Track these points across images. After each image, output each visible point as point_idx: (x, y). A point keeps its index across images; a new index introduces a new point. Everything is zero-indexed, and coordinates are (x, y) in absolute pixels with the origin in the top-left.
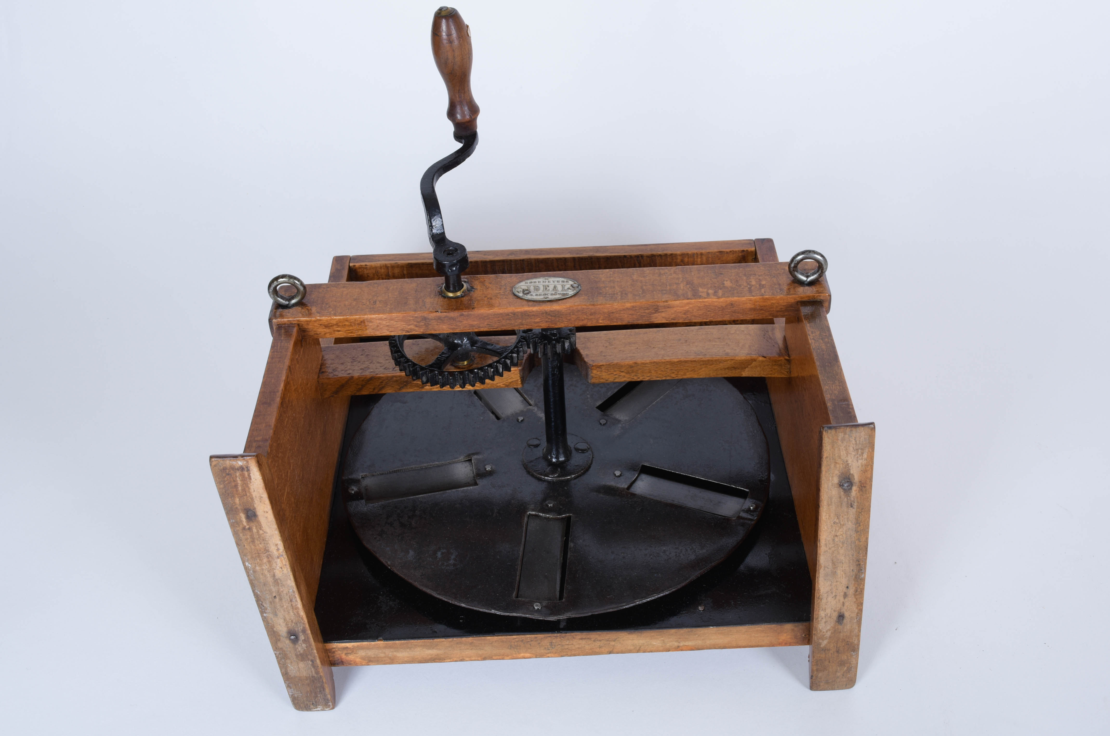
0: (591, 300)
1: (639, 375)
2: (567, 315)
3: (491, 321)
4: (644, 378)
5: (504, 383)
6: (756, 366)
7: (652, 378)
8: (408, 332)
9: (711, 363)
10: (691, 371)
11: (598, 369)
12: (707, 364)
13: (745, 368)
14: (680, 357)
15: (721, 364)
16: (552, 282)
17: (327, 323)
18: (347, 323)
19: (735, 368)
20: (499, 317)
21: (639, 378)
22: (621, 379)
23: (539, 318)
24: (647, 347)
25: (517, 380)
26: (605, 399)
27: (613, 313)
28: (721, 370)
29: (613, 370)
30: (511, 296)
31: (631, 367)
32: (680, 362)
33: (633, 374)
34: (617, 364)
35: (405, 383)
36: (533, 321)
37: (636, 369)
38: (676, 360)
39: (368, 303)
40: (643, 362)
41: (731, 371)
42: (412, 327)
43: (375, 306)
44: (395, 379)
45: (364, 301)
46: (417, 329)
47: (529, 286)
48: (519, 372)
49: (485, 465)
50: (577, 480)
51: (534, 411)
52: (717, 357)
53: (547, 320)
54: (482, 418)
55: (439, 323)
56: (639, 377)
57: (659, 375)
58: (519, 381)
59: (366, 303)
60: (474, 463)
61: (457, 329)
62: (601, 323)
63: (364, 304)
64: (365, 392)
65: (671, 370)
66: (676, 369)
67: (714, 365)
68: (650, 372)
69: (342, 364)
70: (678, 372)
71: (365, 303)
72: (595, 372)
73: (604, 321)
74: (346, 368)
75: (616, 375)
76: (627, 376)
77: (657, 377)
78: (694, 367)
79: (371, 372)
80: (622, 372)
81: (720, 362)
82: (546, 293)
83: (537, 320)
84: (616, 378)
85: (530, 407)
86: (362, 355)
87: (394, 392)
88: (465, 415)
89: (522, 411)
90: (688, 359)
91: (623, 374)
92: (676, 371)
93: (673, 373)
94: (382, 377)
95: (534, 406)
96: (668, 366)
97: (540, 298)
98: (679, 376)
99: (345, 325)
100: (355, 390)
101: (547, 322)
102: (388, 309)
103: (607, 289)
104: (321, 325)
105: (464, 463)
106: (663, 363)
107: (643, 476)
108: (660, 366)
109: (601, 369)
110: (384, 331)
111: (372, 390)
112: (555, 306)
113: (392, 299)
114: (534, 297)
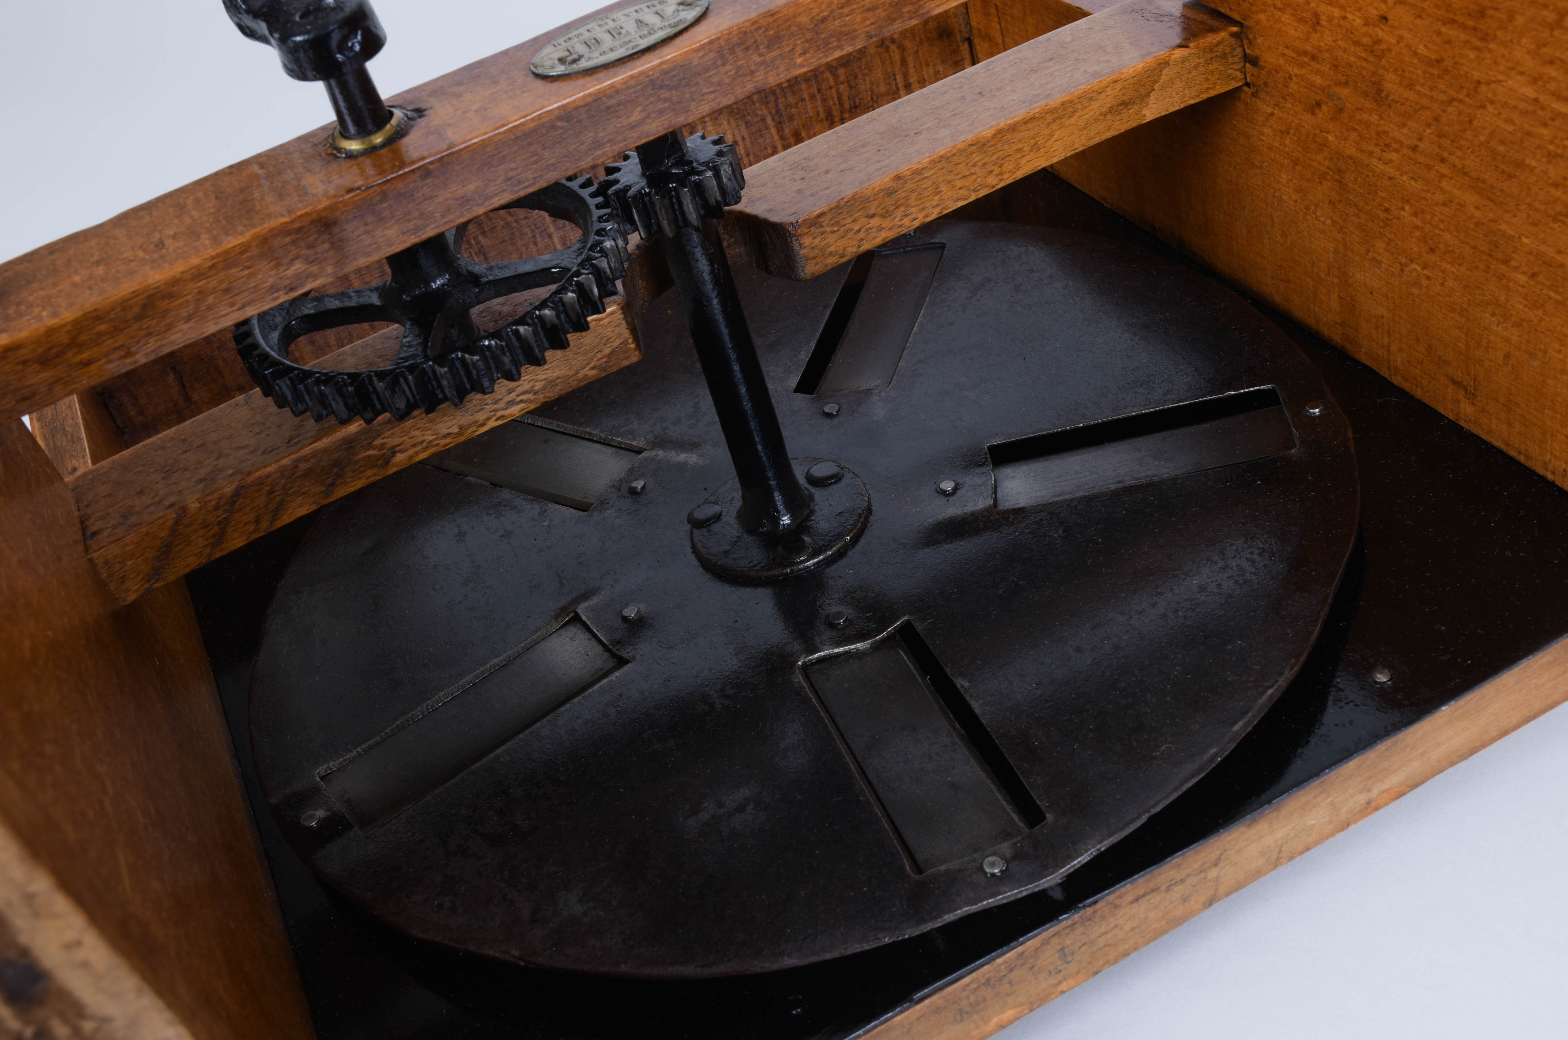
0: (755, 6)
1: (913, 210)
2: (707, 70)
3: (513, 165)
4: (927, 216)
5: (592, 365)
6: (1171, 80)
7: (944, 208)
8: (292, 289)
9: (1071, 110)
10: (1031, 151)
11: (813, 229)
12: (1061, 118)
13: (1148, 95)
14: (994, 123)
15: (1095, 105)
16: (623, 19)
17: (40, 350)
19: (1125, 104)
20: (530, 144)
21: (914, 219)
22: (874, 238)
23: (639, 109)
24: (897, 140)
25: (625, 342)
26: (802, 370)
27: (824, 20)
28: (1096, 120)
29: (849, 220)
30: (539, 84)
31: (889, 192)
32: (1000, 133)
33: (899, 213)
34: (854, 197)
35: (335, 470)
36: (625, 122)
37: (904, 195)
38: (988, 133)
39: (141, 254)
40: (915, 167)
41: (1118, 118)
42: (298, 267)
43: (164, 251)
44: (303, 466)
45: (125, 255)
46: (314, 269)
47: (570, 48)
48: (622, 316)
49: (621, 612)
50: (862, 541)
51: (658, 458)
52: (1079, 88)
53: (661, 106)
54: (546, 523)
55: (370, 227)
56: (914, 216)
57: (961, 192)
58: (630, 341)
59: (135, 256)
60: (589, 618)
61: (426, 226)
62: (801, 66)
63: (131, 261)
64: (236, 541)
65: (984, 164)
66: (995, 157)
67: (1078, 114)
68: (937, 192)
69: (141, 493)
70: (1001, 166)
71: (132, 258)
72: (807, 241)
73: (808, 56)
74: (154, 497)
75: (859, 231)
76: (887, 223)
77: (958, 200)
78: (1033, 138)
79: (231, 475)
80: (872, 216)
81: (1091, 99)
82: (627, 40)
83: (636, 116)
84: (862, 240)
85: (640, 456)
86: (186, 452)
87: (315, 507)
88: (501, 536)
90: (1016, 119)
91: (875, 222)
92: (995, 165)
93: (991, 172)
94: (268, 477)
95: (652, 448)
96: (976, 157)
97: (621, 53)
98: (1005, 176)
99: (100, 334)
100: (205, 546)
101: (661, 112)
102: (207, 242)
104: (24, 362)
105: (562, 631)
106: (962, 151)
107: (1008, 471)
108: (958, 164)
109: (822, 226)
110: (223, 313)
111: (253, 526)
112: (670, 53)
113: (204, 219)
114: (599, 59)
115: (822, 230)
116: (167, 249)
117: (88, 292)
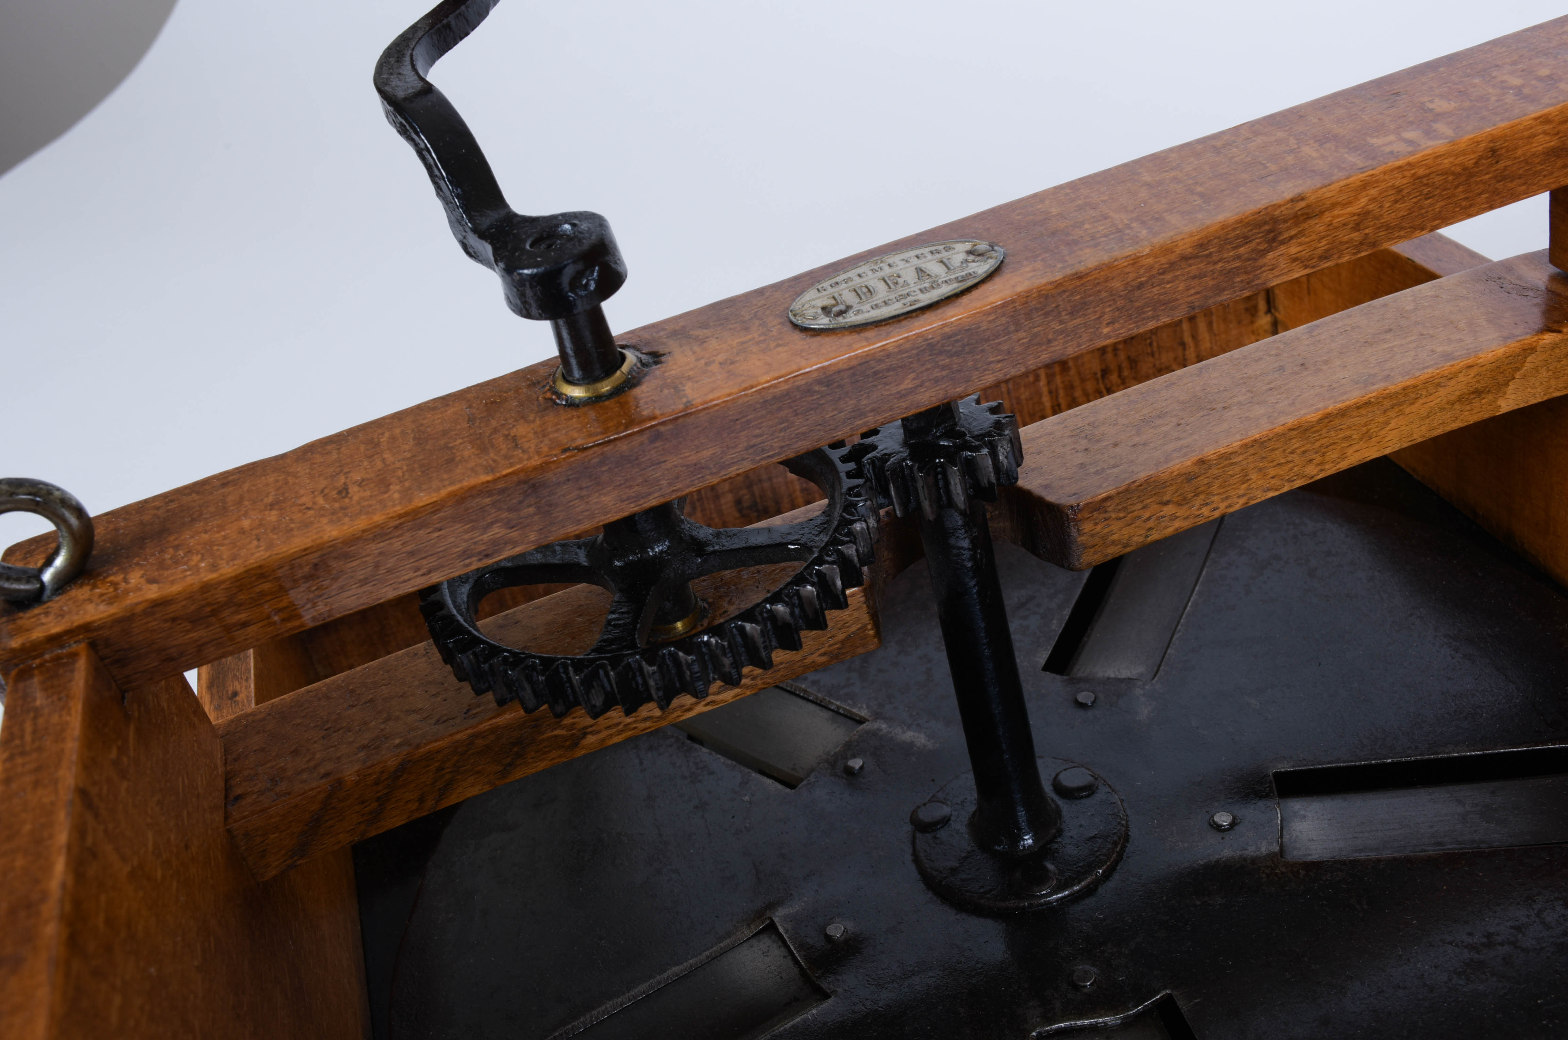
0: (1060, 265)
1: (1215, 498)
2: (997, 336)
3: (757, 431)
4: (1230, 506)
5: (823, 650)
6: (1536, 369)
7: (1251, 499)
8: (487, 556)
9: (1413, 396)
10: (1361, 439)
11: (1096, 514)
12: (1400, 404)
13: (1507, 384)
14: (1321, 405)
15: (1442, 392)
16: (901, 265)
17: (193, 608)
19: (1478, 393)
20: (780, 409)
21: (1215, 509)
22: (1166, 527)
23: (912, 375)
24: (1201, 413)
25: (864, 628)
26: (1053, 643)
27: (1140, 286)
28: (1442, 409)
29: (1139, 506)
30: (797, 336)
31: (1189, 477)
32: (1328, 418)
33: (1198, 501)
34: (1147, 481)
35: (516, 749)
36: (894, 390)
37: (1206, 481)
38: (1314, 417)
39: (321, 501)
40: (1223, 451)
41: (1468, 407)
42: (497, 531)
43: (347, 500)
45: (303, 500)
46: (514, 534)
47: (836, 295)
48: (863, 599)
49: (824, 928)
50: (1116, 876)
51: (881, 733)
52: (1426, 371)
53: (937, 373)
54: (746, 798)
55: (584, 493)
56: (1215, 505)
57: (1273, 481)
58: (869, 627)
59: (314, 503)
60: (787, 931)
61: (649, 494)
62: (1108, 336)
63: (308, 509)
64: (395, 820)
65: (1304, 452)
66: (1318, 444)
67: (1421, 401)
68: (1245, 480)
69: (296, 752)
70: (1324, 455)
71: (310, 505)
72: (1087, 527)
73: (1117, 325)
74: (309, 760)
75: (1149, 518)
76: (1182, 512)
77: (1269, 490)
78: (1365, 425)
79: (398, 746)
80: (1167, 503)
81: (1439, 385)
82: (905, 292)
83: (907, 384)
84: (1151, 529)
85: (862, 727)
86: (352, 706)
87: (487, 788)
88: (696, 807)
89: (848, 745)
90: (1348, 403)
91: (1169, 510)
92: (1316, 453)
93: (1311, 461)
94: (439, 751)
95: (875, 720)
96: (1295, 444)
97: (896, 308)
98: (1327, 467)
99: (262, 594)
100: (361, 823)
101: (936, 381)
102: (396, 496)
103: (1087, 226)
104: (174, 620)
105: (754, 941)
106: (1279, 436)
107: (1296, 805)
108: (1273, 450)
109: (1106, 512)
110: (406, 577)
111: (417, 804)
112: (955, 315)
113: (398, 465)
114: (871, 315)
115: (1107, 515)
116: (351, 498)
117: (255, 543)
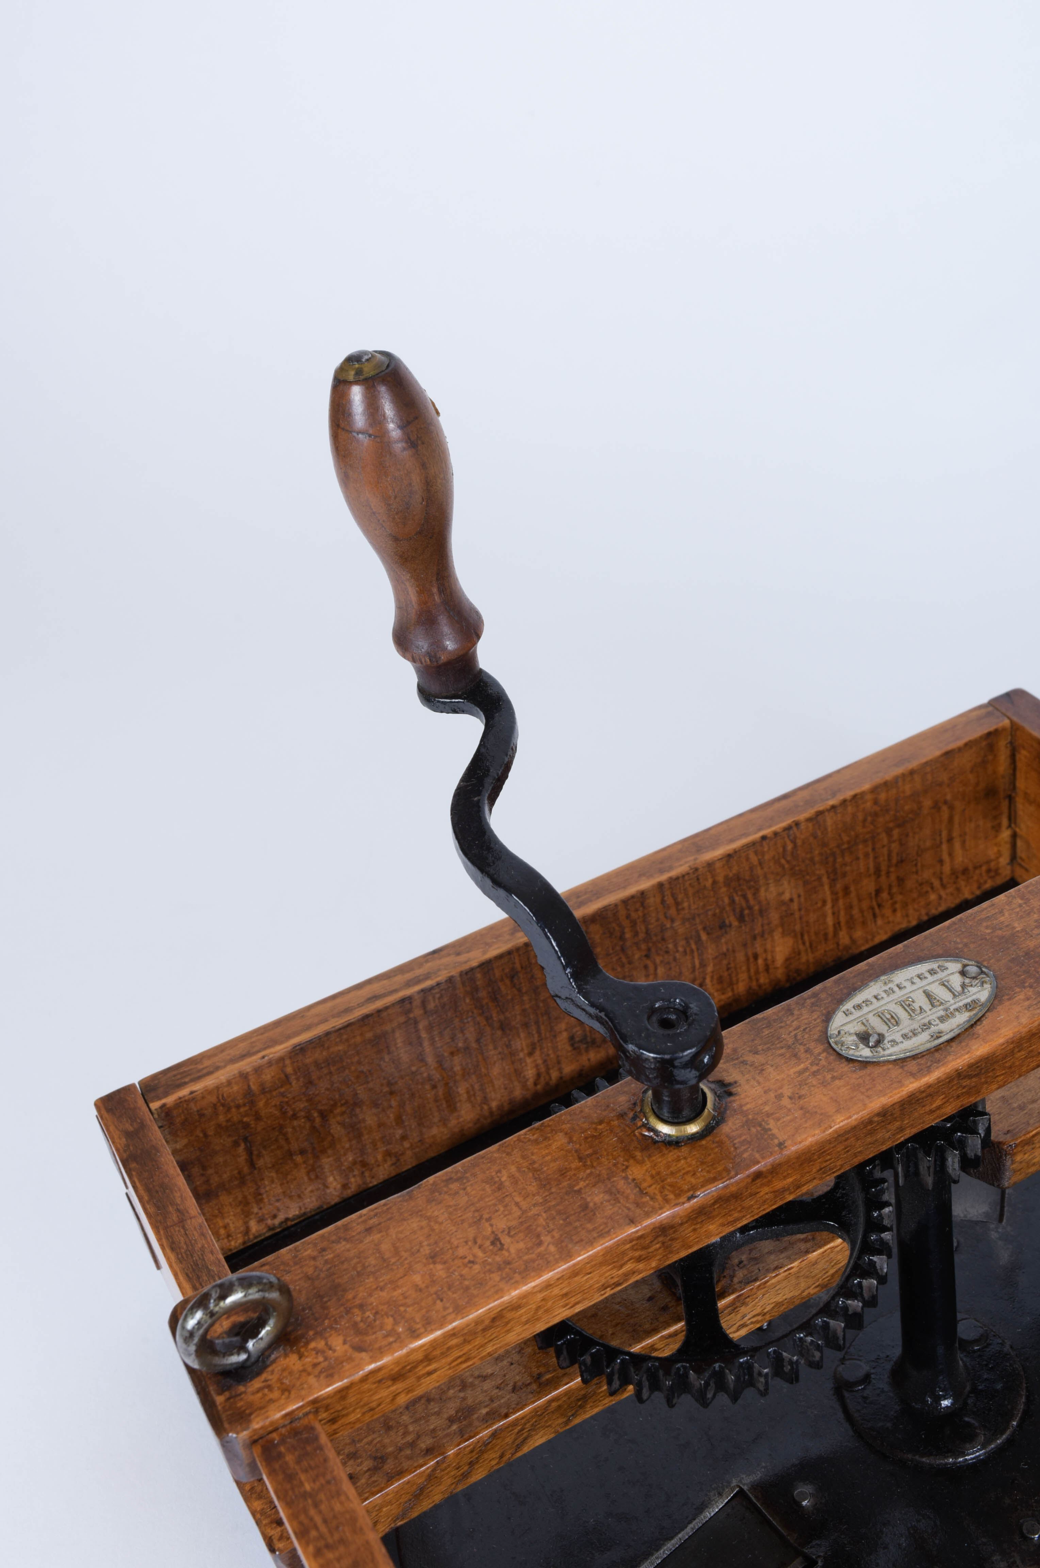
2: (1005, 1058)
3: (828, 1158)
5: (817, 1284)
11: (1025, 1147)
17: (397, 1369)
18: (454, 1342)
23: (942, 1097)
35: (580, 1403)
39: (480, 1254)
42: (629, 1267)
43: (506, 1253)
44: (554, 1404)
45: (461, 1251)
59: (474, 1256)
63: (472, 1262)
64: (479, 1475)
71: (471, 1258)
72: (1016, 1158)
83: (938, 1102)
87: (552, 1436)
100: (452, 1484)
101: (957, 1098)
102: (552, 1248)
104: (380, 1381)
109: (1033, 1144)
111: (497, 1460)
113: (535, 1211)
115: (1034, 1146)
116: (508, 1250)
117: (439, 1304)
